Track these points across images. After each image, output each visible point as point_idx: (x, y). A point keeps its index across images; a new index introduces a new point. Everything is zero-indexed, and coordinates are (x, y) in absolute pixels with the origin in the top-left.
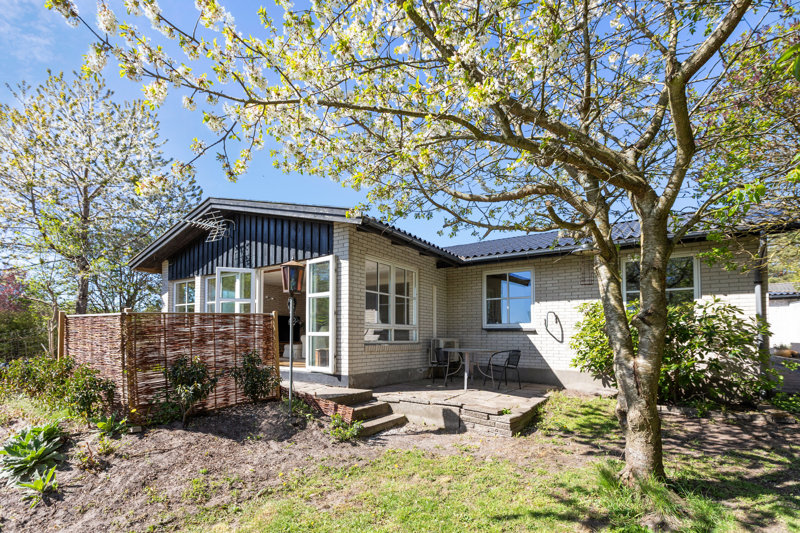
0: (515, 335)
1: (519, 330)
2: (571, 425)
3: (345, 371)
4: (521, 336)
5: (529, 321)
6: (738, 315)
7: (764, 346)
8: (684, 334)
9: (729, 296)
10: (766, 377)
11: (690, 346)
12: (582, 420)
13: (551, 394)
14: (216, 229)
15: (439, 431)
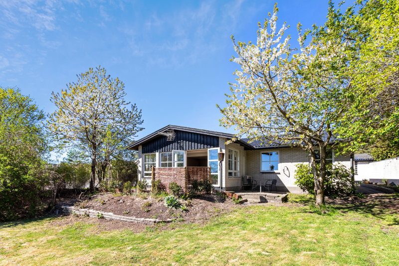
0: (272, 175)
1: (274, 173)
2: (297, 200)
3: (224, 186)
4: (275, 175)
5: (277, 169)
6: (345, 168)
7: (353, 178)
8: (329, 174)
9: (343, 162)
10: (353, 187)
11: (331, 177)
12: (300, 199)
13: (288, 193)
14: (170, 135)
15: (259, 203)
